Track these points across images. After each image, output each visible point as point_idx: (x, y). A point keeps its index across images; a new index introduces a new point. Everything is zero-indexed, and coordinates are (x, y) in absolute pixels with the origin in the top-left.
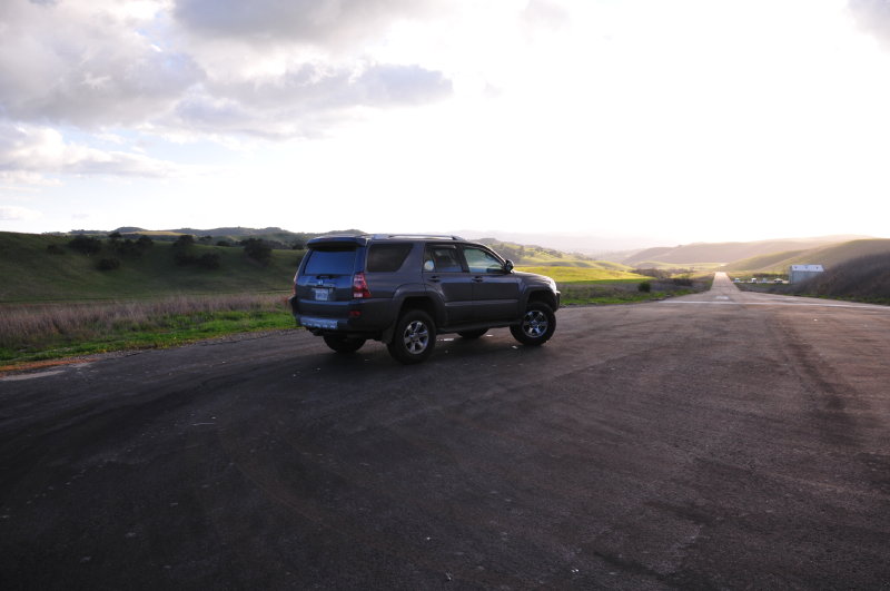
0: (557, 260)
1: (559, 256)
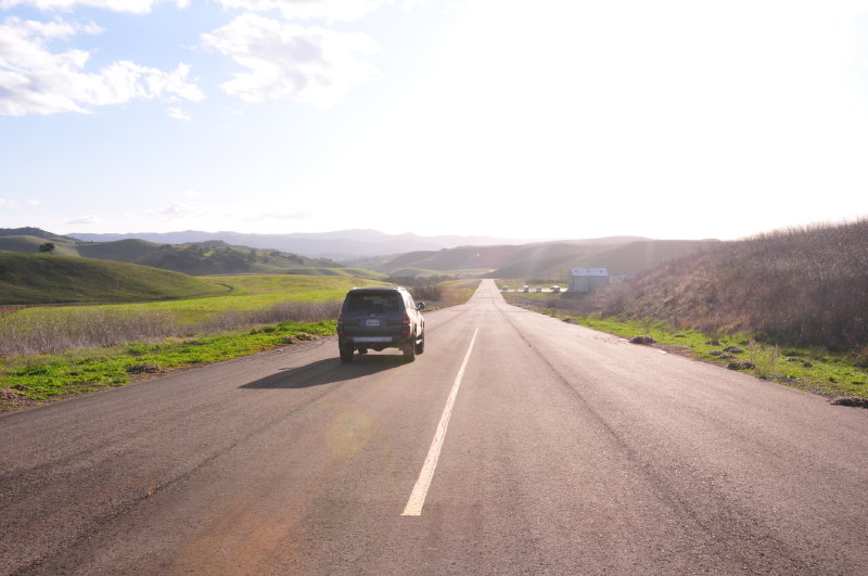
1: (300, 262)
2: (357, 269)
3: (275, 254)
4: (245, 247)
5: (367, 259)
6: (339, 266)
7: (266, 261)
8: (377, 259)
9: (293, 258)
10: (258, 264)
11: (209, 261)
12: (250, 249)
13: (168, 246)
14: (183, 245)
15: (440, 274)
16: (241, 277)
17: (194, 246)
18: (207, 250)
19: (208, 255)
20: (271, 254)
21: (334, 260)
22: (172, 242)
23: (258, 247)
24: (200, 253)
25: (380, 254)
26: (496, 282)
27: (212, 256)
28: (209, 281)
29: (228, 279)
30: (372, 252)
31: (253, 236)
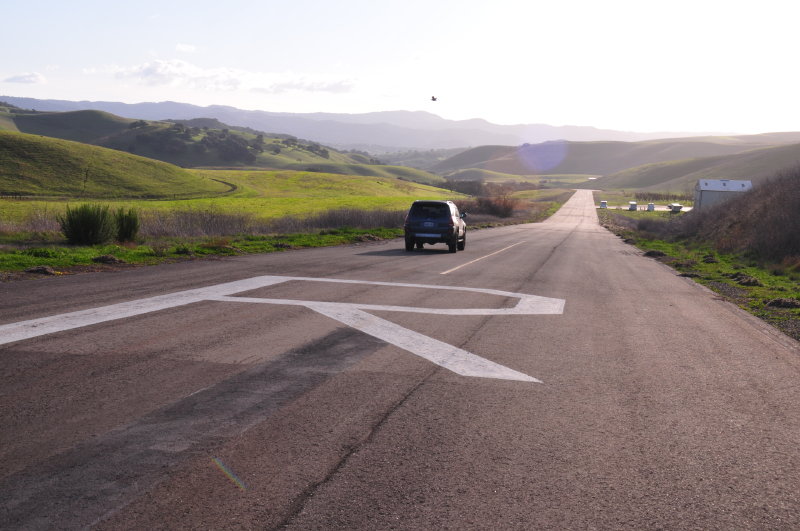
0: (318, 160)
1: (324, 153)
2: (402, 167)
3: (291, 141)
4: (248, 130)
5: (416, 154)
6: (377, 162)
7: (277, 151)
8: (431, 155)
9: (314, 148)
10: (266, 154)
11: (198, 148)
12: (255, 133)
13: (142, 124)
14: (163, 122)
15: (519, 179)
16: (246, 173)
17: (179, 125)
18: (197, 131)
19: (198, 138)
20: (284, 142)
21: (372, 153)
22: (149, 117)
23: (266, 132)
24: (187, 136)
25: (435, 149)
26: (594, 194)
27: (204, 141)
28: (203, 176)
29: (229, 174)
30: (424, 145)
31: (258, 115)
